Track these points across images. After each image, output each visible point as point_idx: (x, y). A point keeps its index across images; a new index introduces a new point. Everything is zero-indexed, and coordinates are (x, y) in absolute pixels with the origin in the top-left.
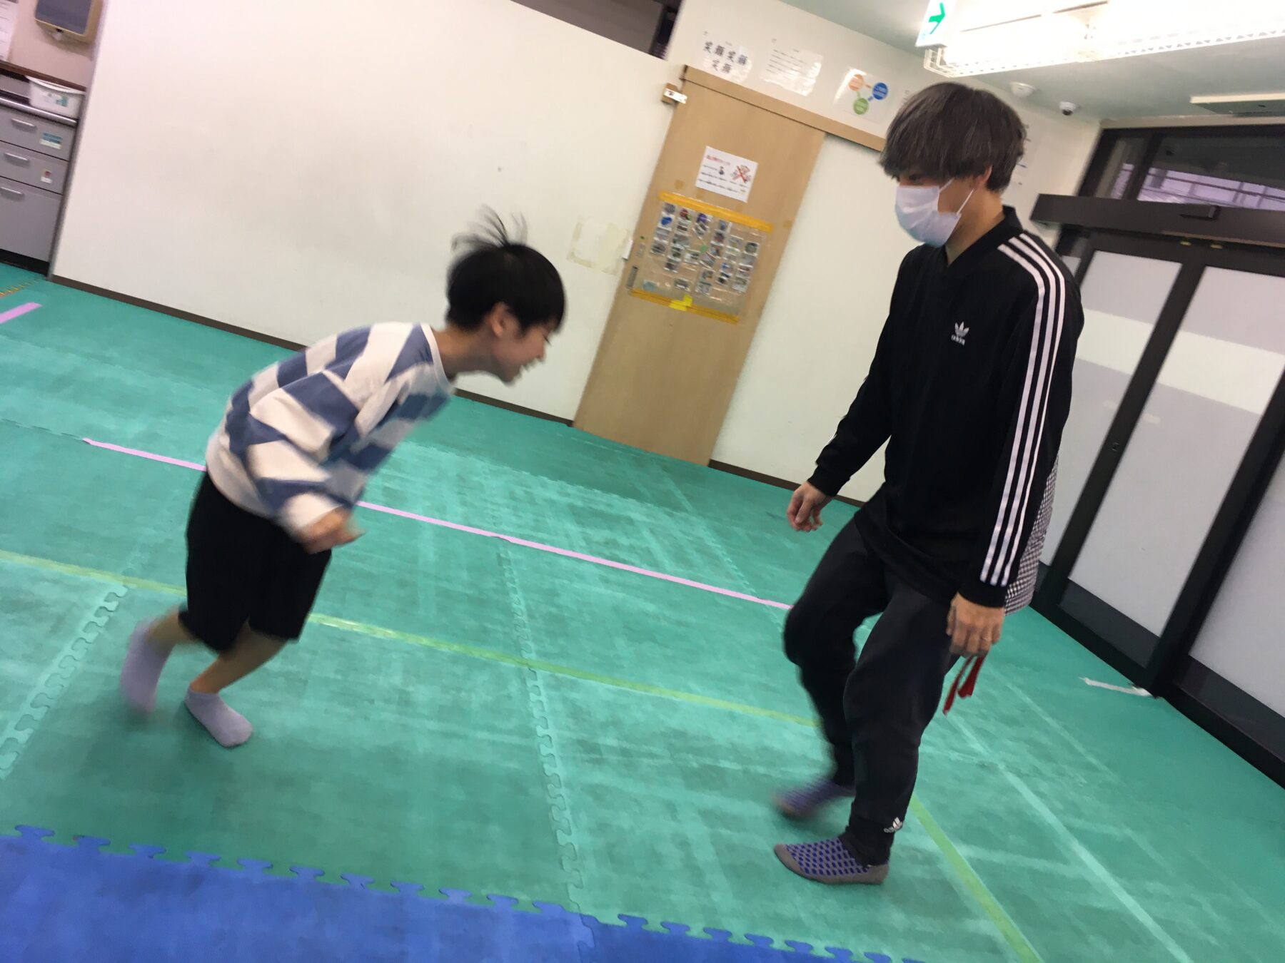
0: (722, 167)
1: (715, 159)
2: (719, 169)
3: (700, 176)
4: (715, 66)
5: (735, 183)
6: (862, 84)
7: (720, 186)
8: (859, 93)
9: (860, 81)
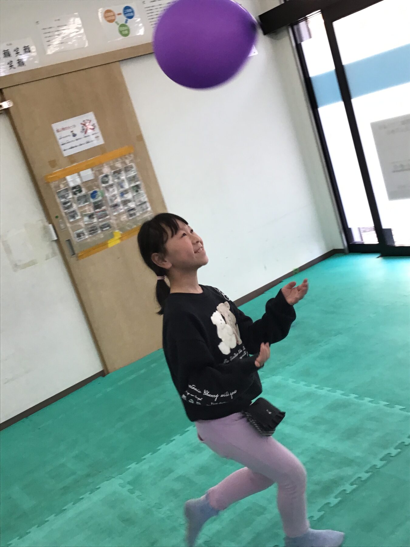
0: (72, 131)
1: (63, 129)
2: (71, 134)
3: (63, 147)
4: (11, 66)
5: (88, 136)
6: (114, 15)
7: (81, 145)
8: (116, 22)
9: (111, 14)
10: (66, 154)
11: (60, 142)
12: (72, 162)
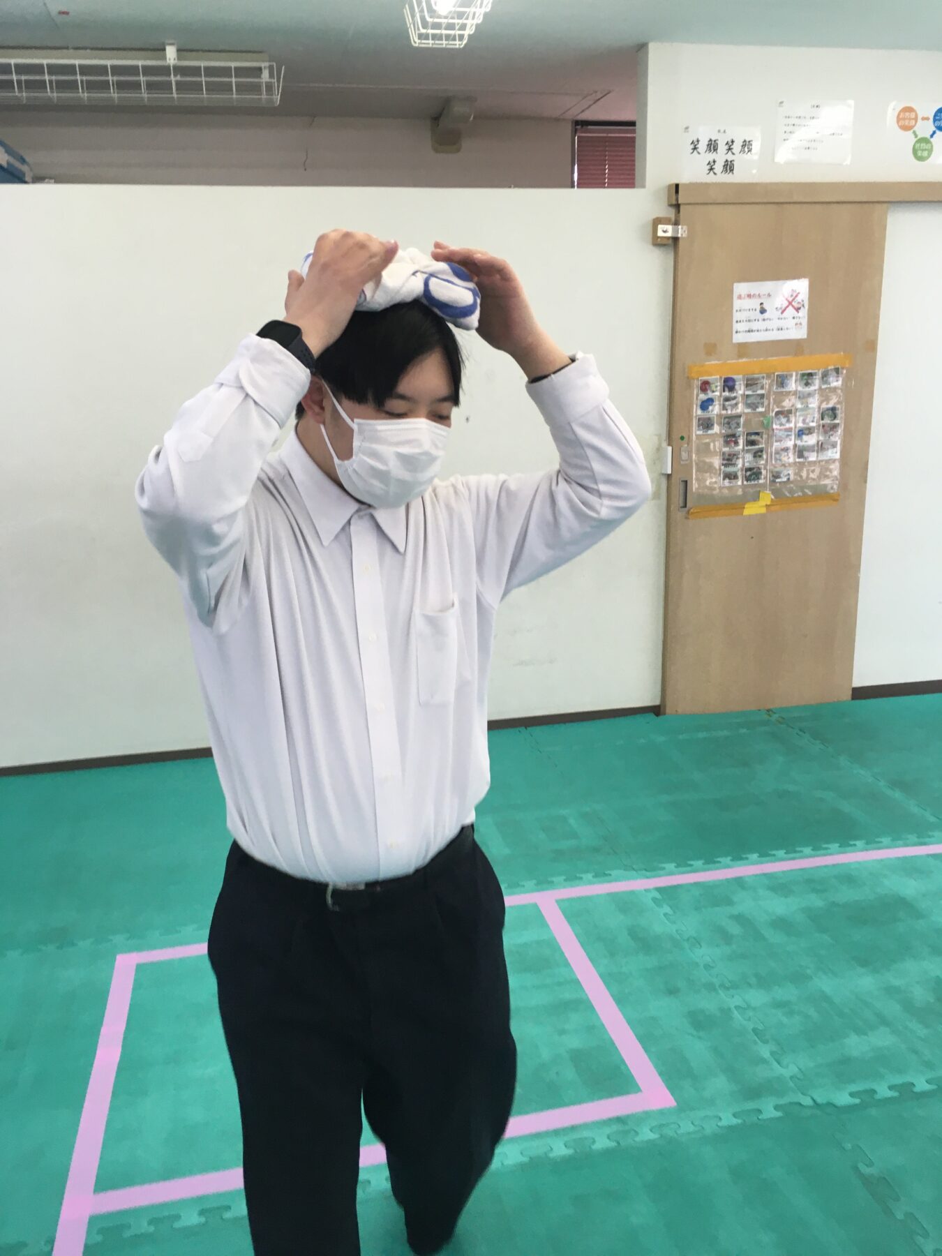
0: (761, 304)
1: (749, 296)
2: (758, 308)
3: (736, 327)
4: (711, 169)
5: (785, 319)
6: (916, 119)
7: (766, 330)
8: (914, 132)
9: (913, 115)
10: (738, 338)
11: (736, 316)
12: (740, 356)
